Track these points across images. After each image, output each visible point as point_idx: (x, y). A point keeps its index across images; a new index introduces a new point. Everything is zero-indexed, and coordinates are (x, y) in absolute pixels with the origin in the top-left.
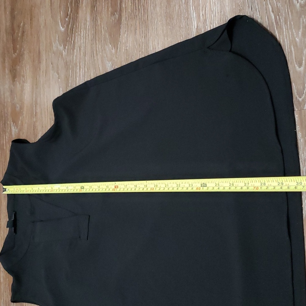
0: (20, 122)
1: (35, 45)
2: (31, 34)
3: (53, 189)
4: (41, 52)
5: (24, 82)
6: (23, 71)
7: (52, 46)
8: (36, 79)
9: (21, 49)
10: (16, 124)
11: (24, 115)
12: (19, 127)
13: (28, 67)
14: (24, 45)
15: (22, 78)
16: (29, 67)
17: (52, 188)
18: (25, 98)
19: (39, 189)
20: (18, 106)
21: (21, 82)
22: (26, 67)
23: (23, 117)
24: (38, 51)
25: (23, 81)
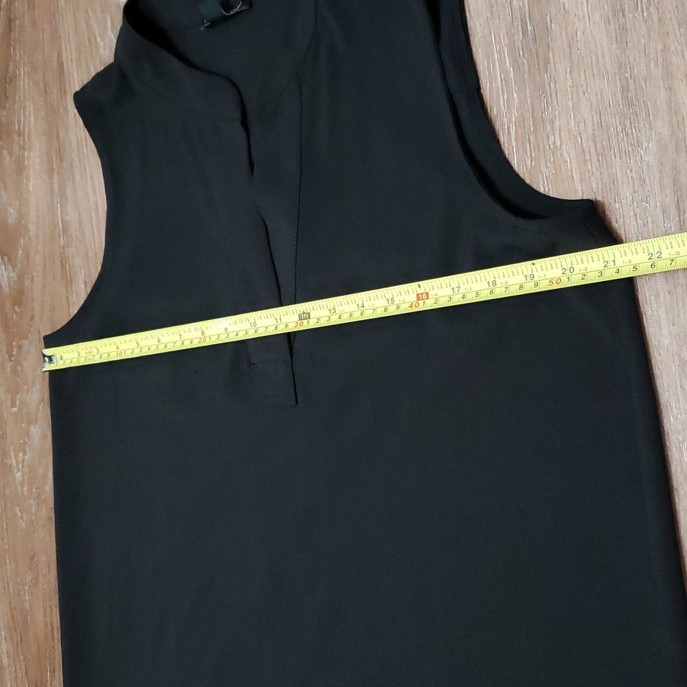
0: (20, 252)
1: (46, 50)
2: (34, 24)
3: (207, 333)
4: (65, 64)
5: (22, 148)
6: (19, 121)
7: (97, 46)
8: (58, 136)
9: (8, 66)
10: (9, 260)
11: (31, 233)
12: (19, 265)
13: (32, 107)
14: (15, 54)
15: (16, 137)
16: (34, 109)
17: (203, 333)
18: (31, 189)
19: (159, 341)
20: (12, 211)
21: (16, 147)
22: (25, 110)
23: (29, 238)
24: (55, 64)
25: (19, 145)
